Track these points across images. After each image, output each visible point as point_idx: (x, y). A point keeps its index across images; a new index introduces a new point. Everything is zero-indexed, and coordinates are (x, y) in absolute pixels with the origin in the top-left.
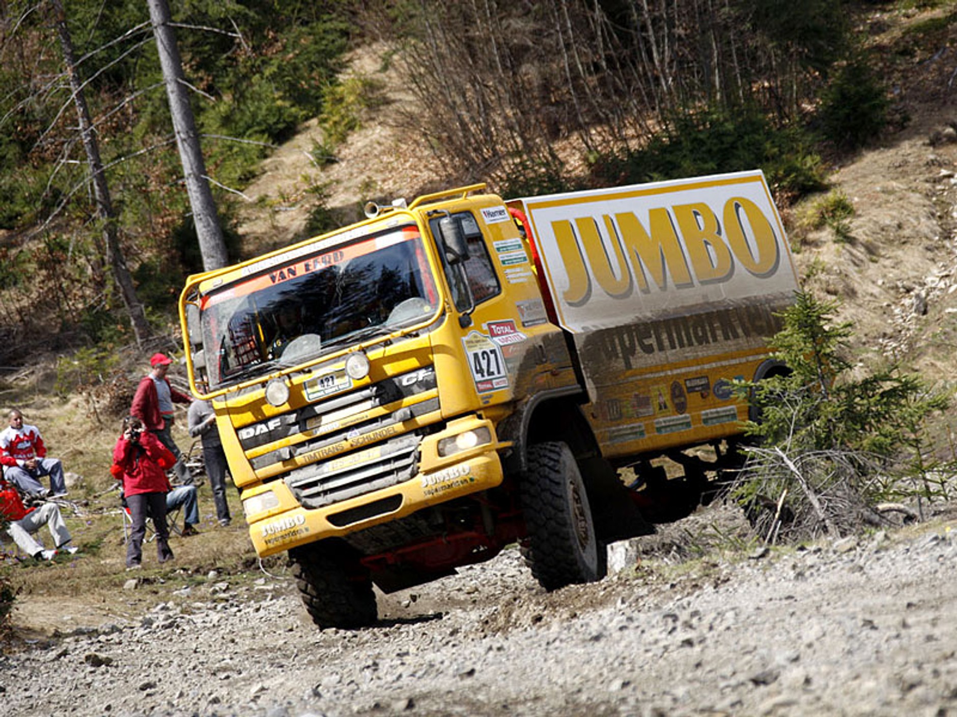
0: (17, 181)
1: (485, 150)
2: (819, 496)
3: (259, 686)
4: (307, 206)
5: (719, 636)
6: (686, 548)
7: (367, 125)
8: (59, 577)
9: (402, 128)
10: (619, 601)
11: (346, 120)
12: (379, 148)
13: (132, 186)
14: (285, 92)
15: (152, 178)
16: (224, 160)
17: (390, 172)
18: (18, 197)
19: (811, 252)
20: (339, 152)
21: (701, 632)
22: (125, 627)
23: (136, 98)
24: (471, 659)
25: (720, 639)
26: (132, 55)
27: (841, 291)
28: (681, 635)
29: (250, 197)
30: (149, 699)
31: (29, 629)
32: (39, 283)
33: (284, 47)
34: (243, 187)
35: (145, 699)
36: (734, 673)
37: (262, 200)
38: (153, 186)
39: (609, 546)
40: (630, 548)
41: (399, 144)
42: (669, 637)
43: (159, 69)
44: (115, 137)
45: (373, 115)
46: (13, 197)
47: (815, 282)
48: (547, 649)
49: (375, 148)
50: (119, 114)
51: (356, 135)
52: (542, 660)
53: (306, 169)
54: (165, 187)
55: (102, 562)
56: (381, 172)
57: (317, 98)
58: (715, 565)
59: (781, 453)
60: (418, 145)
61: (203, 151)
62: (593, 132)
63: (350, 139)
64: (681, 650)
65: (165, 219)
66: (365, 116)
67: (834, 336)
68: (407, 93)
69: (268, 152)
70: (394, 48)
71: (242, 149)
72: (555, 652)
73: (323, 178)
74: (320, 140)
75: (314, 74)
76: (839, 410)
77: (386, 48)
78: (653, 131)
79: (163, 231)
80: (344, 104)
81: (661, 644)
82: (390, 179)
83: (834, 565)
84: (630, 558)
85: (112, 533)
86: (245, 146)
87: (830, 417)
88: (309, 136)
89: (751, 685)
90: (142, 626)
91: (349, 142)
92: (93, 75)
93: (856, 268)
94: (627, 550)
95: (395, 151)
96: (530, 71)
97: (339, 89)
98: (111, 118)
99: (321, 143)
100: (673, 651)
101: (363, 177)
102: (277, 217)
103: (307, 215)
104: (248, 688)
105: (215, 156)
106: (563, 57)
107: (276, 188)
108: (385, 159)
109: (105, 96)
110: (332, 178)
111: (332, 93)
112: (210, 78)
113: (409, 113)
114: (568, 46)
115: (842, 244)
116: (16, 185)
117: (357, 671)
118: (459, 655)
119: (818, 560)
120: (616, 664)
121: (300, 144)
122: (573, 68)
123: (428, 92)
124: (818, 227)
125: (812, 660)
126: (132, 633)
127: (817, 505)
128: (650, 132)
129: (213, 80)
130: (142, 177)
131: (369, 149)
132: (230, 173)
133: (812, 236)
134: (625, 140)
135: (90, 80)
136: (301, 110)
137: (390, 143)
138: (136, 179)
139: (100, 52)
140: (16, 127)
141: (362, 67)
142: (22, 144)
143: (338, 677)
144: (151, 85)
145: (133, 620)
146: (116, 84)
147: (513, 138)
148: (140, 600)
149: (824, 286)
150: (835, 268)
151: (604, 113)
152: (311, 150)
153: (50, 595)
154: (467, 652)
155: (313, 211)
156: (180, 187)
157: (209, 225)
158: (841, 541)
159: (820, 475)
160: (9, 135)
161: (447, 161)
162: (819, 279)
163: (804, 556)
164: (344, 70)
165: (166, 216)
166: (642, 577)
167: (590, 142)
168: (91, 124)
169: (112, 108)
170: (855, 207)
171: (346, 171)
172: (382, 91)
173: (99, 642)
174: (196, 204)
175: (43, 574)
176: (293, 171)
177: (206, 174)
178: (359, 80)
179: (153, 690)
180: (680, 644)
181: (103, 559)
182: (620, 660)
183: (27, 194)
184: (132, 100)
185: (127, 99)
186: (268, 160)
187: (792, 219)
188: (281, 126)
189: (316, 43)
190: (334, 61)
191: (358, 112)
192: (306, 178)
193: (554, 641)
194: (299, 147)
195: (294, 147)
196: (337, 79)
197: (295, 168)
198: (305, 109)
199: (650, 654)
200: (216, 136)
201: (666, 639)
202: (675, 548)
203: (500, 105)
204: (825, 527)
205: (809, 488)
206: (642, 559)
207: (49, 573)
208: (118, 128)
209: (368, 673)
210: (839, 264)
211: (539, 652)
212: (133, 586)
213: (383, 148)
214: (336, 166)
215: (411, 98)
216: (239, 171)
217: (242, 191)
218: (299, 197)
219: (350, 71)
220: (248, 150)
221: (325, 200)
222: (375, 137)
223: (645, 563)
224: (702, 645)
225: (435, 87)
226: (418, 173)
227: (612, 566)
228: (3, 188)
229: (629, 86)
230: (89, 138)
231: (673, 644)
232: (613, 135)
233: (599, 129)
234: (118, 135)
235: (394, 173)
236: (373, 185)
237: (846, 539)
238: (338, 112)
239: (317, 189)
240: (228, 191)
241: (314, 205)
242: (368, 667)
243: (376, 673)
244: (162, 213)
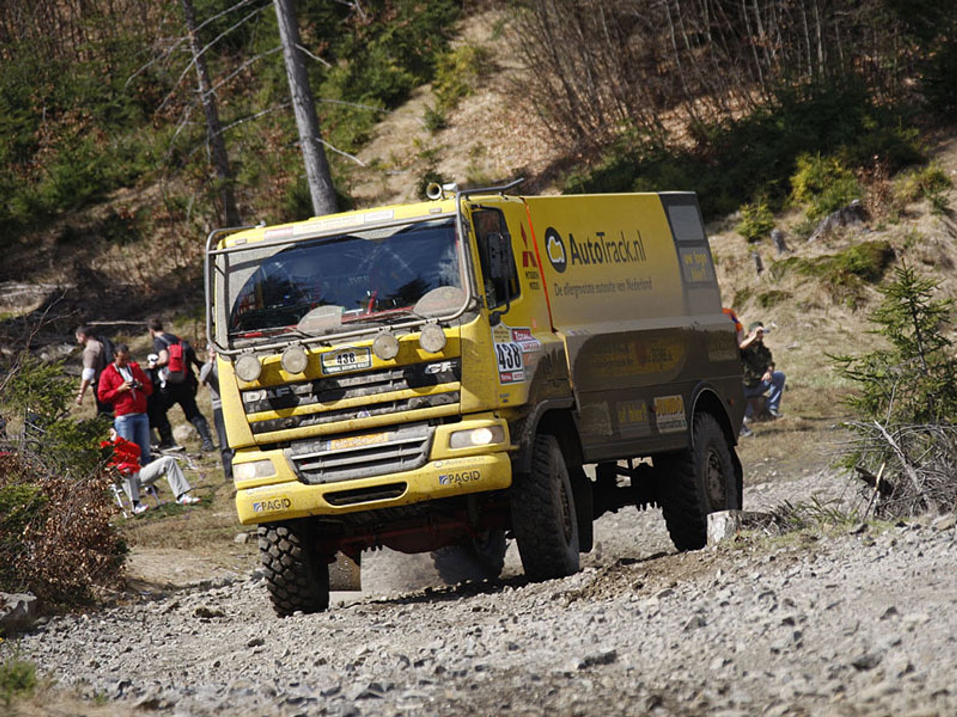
0: (138, 140)
1: (592, 118)
2: (917, 470)
3: (364, 648)
4: (419, 170)
5: (820, 615)
6: (785, 518)
7: (477, 91)
8: (173, 529)
9: (511, 96)
10: (719, 573)
11: (458, 87)
12: (489, 115)
13: (249, 148)
14: (399, 58)
15: (269, 140)
16: (338, 124)
17: (500, 138)
18: (139, 157)
19: (908, 224)
20: (451, 117)
21: (802, 611)
22: (236, 581)
23: (255, 61)
24: (573, 629)
25: (821, 618)
26: (252, 20)
27: (937, 262)
28: (782, 614)
29: (363, 161)
30: (256, 657)
31: (142, 581)
32: (158, 240)
33: (399, 15)
34: (356, 151)
35: (253, 655)
36: (836, 655)
37: (375, 163)
38: (270, 148)
39: (709, 516)
40: (730, 518)
41: (509, 111)
42: (770, 615)
43: (277, 34)
44: (234, 99)
45: (485, 82)
46: (134, 156)
47: (913, 252)
48: (648, 623)
49: (485, 115)
50: (238, 77)
51: (467, 102)
52: (644, 634)
53: (418, 133)
54: (281, 149)
55: (214, 515)
56: (491, 137)
57: (430, 64)
58: (815, 539)
59: (880, 427)
60: (527, 112)
61: (319, 115)
62: (698, 102)
63: (460, 105)
64: (781, 628)
65: (281, 180)
66: (476, 84)
67: (935, 313)
68: (518, 62)
69: (382, 116)
70: (505, 16)
71: (356, 114)
72: (656, 625)
73: (434, 144)
74: (432, 106)
75: (427, 41)
76: (938, 385)
77: (498, 17)
78: (756, 102)
79: (279, 192)
80: (456, 72)
81: (762, 622)
82: (499, 144)
83: (933, 543)
84: (730, 528)
85: (224, 487)
86: (360, 110)
87: (929, 392)
88: (421, 102)
89: (852, 670)
90: (252, 580)
91: (461, 108)
92: (213, 39)
93: (953, 239)
94: (727, 520)
95: (505, 117)
96: (637, 42)
97: (452, 57)
98: (231, 81)
99: (433, 109)
100: (773, 630)
101: (473, 143)
102: (390, 180)
103: (419, 179)
104: (353, 649)
105: (330, 119)
106: (669, 29)
107: (388, 151)
108: (495, 124)
109: (224, 59)
110: (443, 142)
111: (444, 60)
112: (326, 44)
113: (520, 81)
114: (675, 18)
115: (939, 216)
116: (137, 145)
117: (461, 637)
118: (562, 625)
119: (917, 537)
120: (717, 641)
121: (412, 108)
122: (679, 40)
123: (538, 60)
124: (916, 199)
125: (913, 644)
126: (242, 587)
127: (915, 479)
128: (753, 103)
129: (329, 45)
130: (259, 138)
131: (480, 115)
132: (344, 136)
133: (910, 207)
134: (728, 111)
135: (211, 44)
136: (415, 76)
137: (500, 109)
138: (254, 141)
139: (222, 17)
140: (138, 88)
141: (474, 35)
142: (144, 105)
143: (442, 642)
144: (268, 50)
145: (243, 573)
146: (235, 47)
147: (620, 107)
148: (250, 554)
149: (921, 256)
150: (932, 239)
151: (708, 84)
152: (423, 114)
153: (163, 547)
154: (569, 623)
155: (424, 175)
156: (296, 150)
157: (323, 187)
158: (940, 518)
159: (918, 449)
160: (132, 96)
161: (555, 128)
162: (916, 250)
163: (903, 532)
164: (456, 38)
165: (281, 177)
166: (741, 548)
167: (694, 113)
168: (210, 87)
169: (232, 71)
170: (952, 179)
171: (457, 136)
172: (492, 59)
173: (209, 595)
174: (310, 166)
175: (157, 525)
176: (405, 135)
177: (320, 137)
178: (471, 47)
179: (260, 648)
180: (781, 622)
181: (215, 512)
182: (721, 637)
183: (148, 154)
184: (250, 65)
185: (247, 63)
186: (381, 125)
187: (890, 191)
188: (394, 91)
189: (430, 10)
190: (447, 28)
191: (470, 79)
192: (418, 143)
193: (656, 614)
194: (412, 112)
195: (407, 112)
196: (449, 47)
197: (408, 133)
198: (418, 75)
199: (751, 632)
200: (331, 101)
201: (767, 617)
202: (774, 519)
203: (608, 75)
204: (923, 500)
205: (907, 462)
206: (741, 530)
207: (162, 525)
208: (237, 91)
209: (471, 639)
210: (936, 235)
211: (641, 625)
212: (244, 541)
213: (492, 114)
214: (447, 132)
215: (521, 65)
216: (353, 135)
217: (354, 154)
218: (411, 161)
219: (462, 38)
220: (362, 114)
221: (436, 164)
222: (486, 103)
223: (744, 533)
224: (803, 624)
225: (544, 56)
226: (527, 140)
227: (712, 536)
228: (125, 147)
229: (733, 58)
230: (208, 101)
231: (773, 622)
232: (717, 105)
233: (704, 100)
234: (237, 97)
235: (503, 139)
236: (482, 150)
237: (945, 517)
238: (450, 79)
239: (428, 154)
240: (341, 155)
241: (425, 170)
242: (471, 633)
243: (479, 639)
244: (278, 175)
